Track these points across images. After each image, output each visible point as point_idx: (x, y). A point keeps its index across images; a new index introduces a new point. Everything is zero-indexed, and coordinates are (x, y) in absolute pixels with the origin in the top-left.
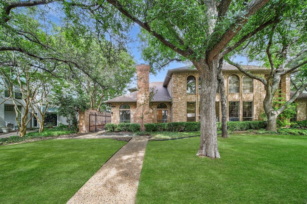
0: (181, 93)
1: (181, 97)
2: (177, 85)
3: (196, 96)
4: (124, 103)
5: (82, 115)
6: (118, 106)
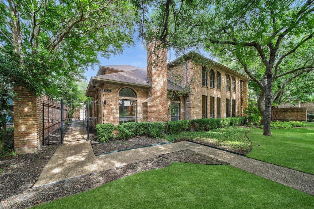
0: (197, 84)
1: (197, 88)
2: (195, 74)
3: (208, 90)
4: (127, 87)
5: (27, 103)
6: (115, 89)
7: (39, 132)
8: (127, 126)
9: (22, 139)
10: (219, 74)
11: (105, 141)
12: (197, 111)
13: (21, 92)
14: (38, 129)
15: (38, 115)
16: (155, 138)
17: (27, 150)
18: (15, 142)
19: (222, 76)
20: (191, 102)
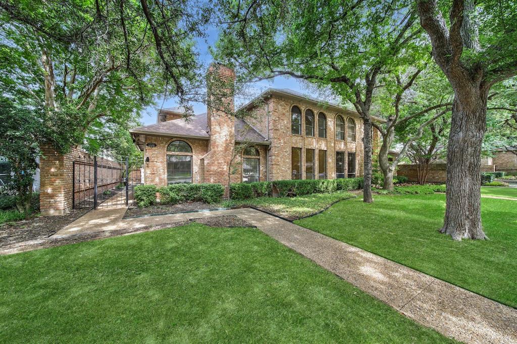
0: (283, 132)
1: (284, 138)
2: (279, 118)
3: (302, 139)
4: (178, 139)
5: (54, 162)
6: (162, 143)
7: (67, 193)
8: (174, 189)
9: (48, 200)
10: (323, 116)
11: (145, 205)
12: (283, 170)
13: (47, 150)
14: (66, 190)
15: (65, 175)
16: (209, 203)
17: (52, 212)
18: (41, 203)
19: (330, 119)
20: (273, 157)
